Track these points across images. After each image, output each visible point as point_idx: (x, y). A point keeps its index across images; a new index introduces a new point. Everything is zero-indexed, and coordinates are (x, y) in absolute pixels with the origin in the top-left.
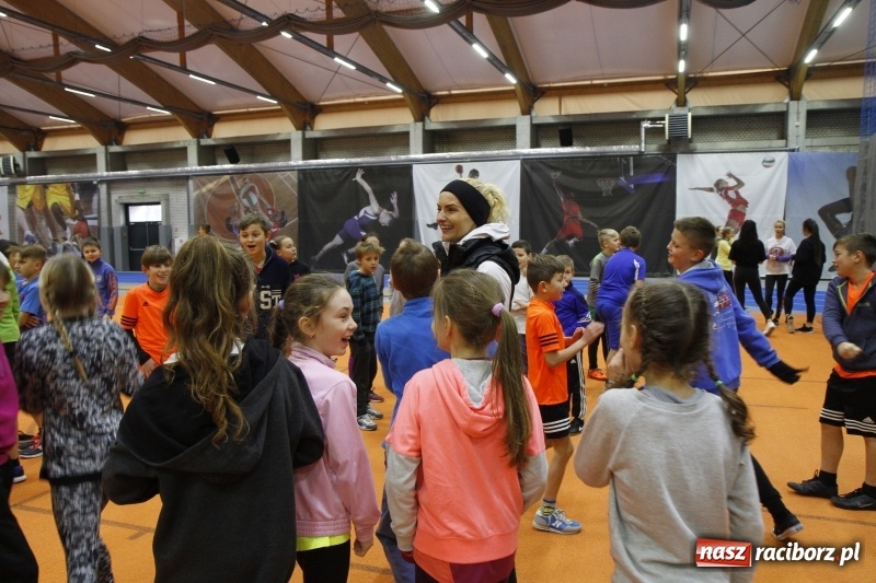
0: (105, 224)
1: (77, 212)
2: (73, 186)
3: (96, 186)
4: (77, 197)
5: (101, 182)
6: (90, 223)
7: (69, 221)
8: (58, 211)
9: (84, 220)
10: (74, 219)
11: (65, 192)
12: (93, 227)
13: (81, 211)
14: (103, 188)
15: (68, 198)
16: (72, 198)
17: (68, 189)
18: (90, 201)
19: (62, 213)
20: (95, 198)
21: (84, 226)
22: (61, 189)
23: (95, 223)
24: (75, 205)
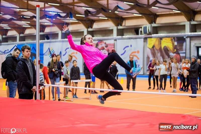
0: (188, 55)
1: (175, 50)
2: (174, 39)
3: (185, 39)
4: (176, 43)
5: (187, 37)
6: (181, 55)
7: (172, 54)
8: (166, 50)
9: (179, 54)
10: (174, 53)
11: (170, 41)
12: (183, 57)
13: (177, 50)
14: (188, 40)
15: (171, 44)
16: (173, 44)
17: (172, 40)
18: (182, 45)
19: (168, 50)
20: (184, 44)
21: (178, 56)
22: (169, 40)
23: (184, 55)
24: (175, 47)
